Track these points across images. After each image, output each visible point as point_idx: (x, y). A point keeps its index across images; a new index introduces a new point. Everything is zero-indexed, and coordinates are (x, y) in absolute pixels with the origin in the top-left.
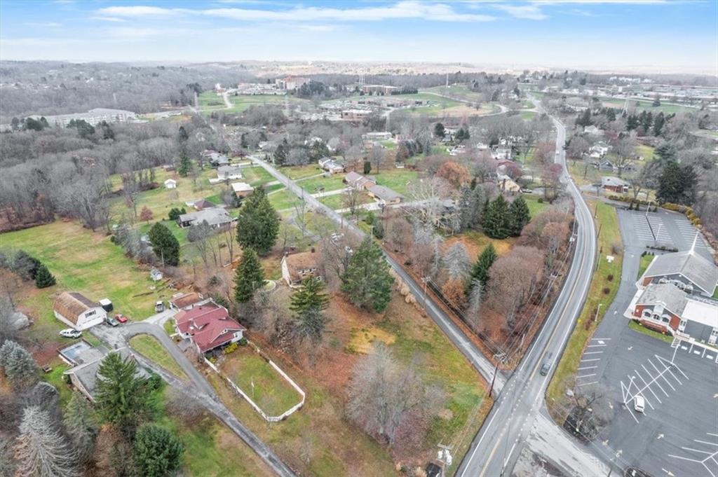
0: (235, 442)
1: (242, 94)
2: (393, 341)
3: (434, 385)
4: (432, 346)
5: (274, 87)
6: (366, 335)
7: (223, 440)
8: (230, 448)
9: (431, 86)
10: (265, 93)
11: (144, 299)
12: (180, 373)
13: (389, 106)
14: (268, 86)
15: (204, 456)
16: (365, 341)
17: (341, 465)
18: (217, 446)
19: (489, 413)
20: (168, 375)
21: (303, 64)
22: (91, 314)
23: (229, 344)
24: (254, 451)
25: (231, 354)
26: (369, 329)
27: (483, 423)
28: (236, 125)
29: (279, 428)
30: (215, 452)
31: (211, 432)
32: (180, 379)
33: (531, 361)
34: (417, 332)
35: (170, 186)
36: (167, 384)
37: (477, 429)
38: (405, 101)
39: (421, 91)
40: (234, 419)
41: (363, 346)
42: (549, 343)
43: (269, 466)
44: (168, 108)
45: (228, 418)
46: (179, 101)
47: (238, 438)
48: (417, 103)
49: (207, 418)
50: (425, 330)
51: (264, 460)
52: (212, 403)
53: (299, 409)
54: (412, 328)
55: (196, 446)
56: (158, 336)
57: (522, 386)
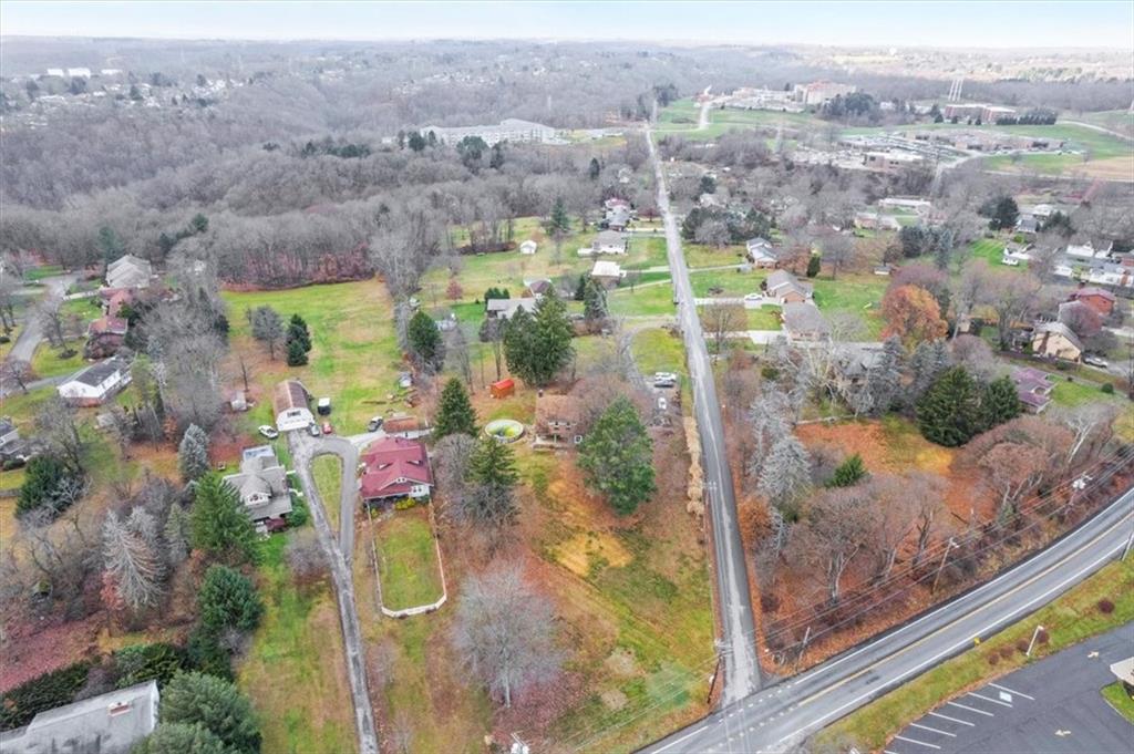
0: (331, 623)
1: (732, 107)
2: (623, 564)
3: (633, 651)
4: (679, 592)
5: (788, 97)
6: (590, 542)
7: (320, 615)
8: (321, 627)
9: (1096, 110)
10: (769, 107)
11: (368, 409)
12: (334, 516)
13: (970, 148)
14: (780, 96)
15: (288, 625)
16: (583, 549)
17: (425, 705)
18: (310, 619)
19: (686, 727)
20: (321, 514)
21: (881, 53)
22: (294, 414)
23: (405, 497)
24: (344, 642)
25: (401, 512)
26: (600, 535)
27: (666, 737)
28: (689, 160)
29: (389, 625)
30: (302, 626)
31: (315, 600)
32: (329, 524)
33: (828, 676)
34: (672, 563)
35: (526, 251)
36: (312, 526)
37: (649, 741)
38: (1009, 141)
39: (1064, 120)
40: (351, 595)
41: (574, 558)
42: (888, 659)
43: (347, 668)
44: (615, 122)
45: (345, 591)
46: (636, 112)
47: (337, 620)
48: (1036, 145)
49: (323, 583)
50: (686, 564)
51: (346, 658)
52: (342, 565)
53: (428, 612)
54: (668, 554)
55: (290, 611)
56: (346, 461)
57: (775, 709)
